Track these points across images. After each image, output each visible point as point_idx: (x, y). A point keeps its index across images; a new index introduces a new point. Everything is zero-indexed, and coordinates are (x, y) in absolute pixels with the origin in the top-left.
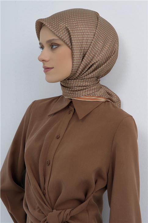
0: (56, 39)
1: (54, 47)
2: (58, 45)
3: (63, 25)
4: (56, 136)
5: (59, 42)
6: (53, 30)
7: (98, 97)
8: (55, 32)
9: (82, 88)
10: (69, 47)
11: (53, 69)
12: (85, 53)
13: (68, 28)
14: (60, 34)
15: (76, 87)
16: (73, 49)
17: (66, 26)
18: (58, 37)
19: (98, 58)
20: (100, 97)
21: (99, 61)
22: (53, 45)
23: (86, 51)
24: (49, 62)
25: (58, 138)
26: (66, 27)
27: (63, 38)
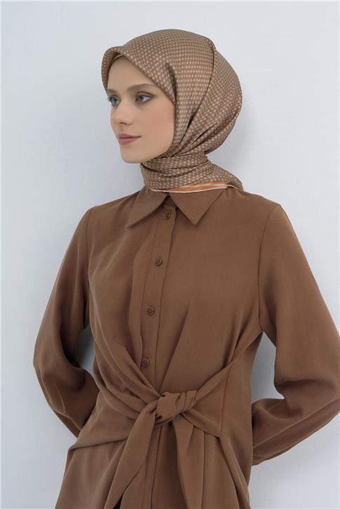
0: (148, 85)
1: (145, 99)
2: (152, 96)
3: (160, 59)
4: (154, 260)
5: (154, 90)
6: (144, 69)
7: (214, 182)
8: (148, 72)
9: (187, 170)
10: (171, 100)
11: (140, 139)
12: (194, 111)
13: (171, 65)
14: (156, 76)
15: (174, 170)
16: (178, 103)
17: (168, 61)
18: (153, 81)
19: (216, 119)
20: (217, 182)
21: (216, 124)
22: (140, 97)
23: (197, 107)
24: (132, 126)
25: (159, 263)
26: (166, 64)
27: (162, 83)
